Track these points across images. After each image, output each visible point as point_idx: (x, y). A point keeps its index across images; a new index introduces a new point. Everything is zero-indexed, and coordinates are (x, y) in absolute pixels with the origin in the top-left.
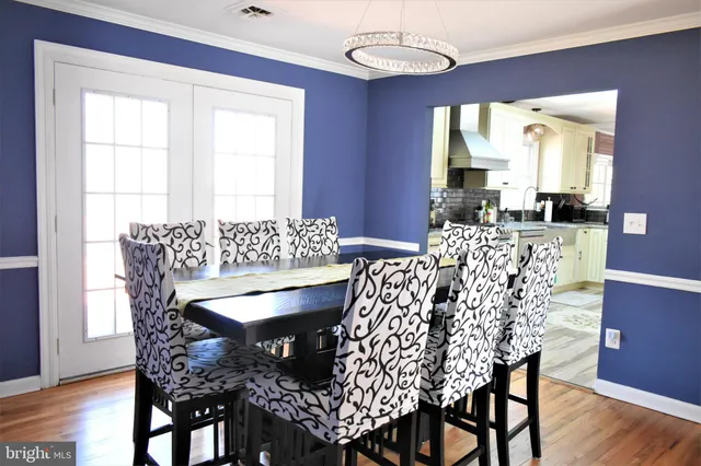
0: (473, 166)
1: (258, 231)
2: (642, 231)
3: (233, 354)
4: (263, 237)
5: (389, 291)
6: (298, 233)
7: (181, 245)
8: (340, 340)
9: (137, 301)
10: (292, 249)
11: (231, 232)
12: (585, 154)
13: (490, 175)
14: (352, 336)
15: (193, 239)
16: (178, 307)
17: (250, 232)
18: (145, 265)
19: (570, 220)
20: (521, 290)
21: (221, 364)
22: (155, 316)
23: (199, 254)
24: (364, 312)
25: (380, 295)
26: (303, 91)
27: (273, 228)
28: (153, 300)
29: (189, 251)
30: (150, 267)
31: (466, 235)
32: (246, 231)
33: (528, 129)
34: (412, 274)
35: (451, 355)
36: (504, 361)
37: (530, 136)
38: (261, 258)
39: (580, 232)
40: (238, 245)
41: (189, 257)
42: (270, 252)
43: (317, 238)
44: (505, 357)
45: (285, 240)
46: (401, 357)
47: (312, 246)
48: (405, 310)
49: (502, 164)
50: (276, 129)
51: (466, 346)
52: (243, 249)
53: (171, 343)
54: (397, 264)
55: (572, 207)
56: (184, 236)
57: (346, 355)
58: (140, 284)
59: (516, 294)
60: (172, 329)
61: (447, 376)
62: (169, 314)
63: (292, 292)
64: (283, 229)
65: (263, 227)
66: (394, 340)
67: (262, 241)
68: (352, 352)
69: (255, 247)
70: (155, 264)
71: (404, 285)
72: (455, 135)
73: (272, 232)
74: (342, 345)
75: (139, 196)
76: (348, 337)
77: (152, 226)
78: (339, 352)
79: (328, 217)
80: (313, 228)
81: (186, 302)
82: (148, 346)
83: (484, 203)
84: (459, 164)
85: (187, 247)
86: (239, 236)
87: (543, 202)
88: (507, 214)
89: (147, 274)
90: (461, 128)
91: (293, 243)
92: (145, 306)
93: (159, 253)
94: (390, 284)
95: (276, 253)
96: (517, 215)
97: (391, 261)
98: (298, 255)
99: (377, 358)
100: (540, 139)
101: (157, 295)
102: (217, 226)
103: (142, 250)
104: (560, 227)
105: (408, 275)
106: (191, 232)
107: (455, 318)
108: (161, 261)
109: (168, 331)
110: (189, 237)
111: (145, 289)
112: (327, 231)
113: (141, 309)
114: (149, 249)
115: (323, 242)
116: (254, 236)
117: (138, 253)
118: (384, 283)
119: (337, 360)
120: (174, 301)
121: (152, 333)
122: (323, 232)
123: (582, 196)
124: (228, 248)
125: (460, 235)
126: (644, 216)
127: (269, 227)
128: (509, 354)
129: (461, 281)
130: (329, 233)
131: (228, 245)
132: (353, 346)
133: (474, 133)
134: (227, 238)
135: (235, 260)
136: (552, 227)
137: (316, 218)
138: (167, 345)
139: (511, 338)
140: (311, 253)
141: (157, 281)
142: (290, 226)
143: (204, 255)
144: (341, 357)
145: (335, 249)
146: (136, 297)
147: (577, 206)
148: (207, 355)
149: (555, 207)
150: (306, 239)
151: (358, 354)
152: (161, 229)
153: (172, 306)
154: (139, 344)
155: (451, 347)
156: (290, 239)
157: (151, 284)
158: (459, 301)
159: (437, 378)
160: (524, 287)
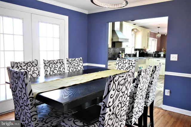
0: (119, 41)
1: (57, 63)
2: (176, 60)
3: (54, 110)
4: (59, 65)
5: (120, 87)
6: (70, 63)
7: (30, 69)
8: (102, 108)
9: (15, 93)
10: (68, 68)
11: (48, 64)
12: (147, 37)
13: (123, 43)
14: (108, 106)
15: (35, 67)
16: (33, 96)
17: (54, 63)
18: (19, 80)
19: (143, 56)
20: (152, 81)
21: (50, 115)
22: (24, 100)
23: (37, 72)
24: (112, 96)
25: (117, 89)
26: (68, 17)
27: (62, 62)
28: (23, 93)
29: (33, 71)
30: (20, 80)
31: (124, 62)
32: (53, 63)
33: (133, 30)
34: (126, 80)
35: (135, 107)
36: (146, 105)
37: (133, 32)
38: (59, 72)
39: (147, 60)
40: (51, 68)
41: (33, 73)
42: (61, 70)
43: (76, 65)
44: (147, 104)
45: (66, 66)
46: (121, 110)
47: (75, 67)
48: (124, 93)
49: (127, 40)
50: (59, 29)
51: (138, 103)
52: (52, 69)
53: (31, 111)
54: (123, 77)
55: (144, 52)
56: (31, 66)
57: (105, 114)
58: (16, 87)
59: (150, 83)
60: (31, 105)
61: (133, 114)
62: (30, 99)
63: (75, 86)
64: (65, 62)
65: (59, 62)
66: (120, 105)
67: (59, 66)
68: (107, 112)
69: (56, 68)
70: (23, 79)
71: (124, 84)
72: (114, 31)
73: (62, 63)
74: (103, 110)
75: (13, 52)
76: (106, 106)
77: (19, 62)
78: (102, 112)
79: (79, 58)
80: (75, 61)
81: (36, 94)
82: (21, 111)
83: (121, 52)
84: (115, 40)
85: (32, 70)
86: (51, 65)
87: (136, 51)
88: (127, 55)
89: (19, 83)
90: (115, 30)
91: (69, 66)
92: (19, 96)
93: (25, 75)
94: (120, 84)
95: (63, 70)
96: (129, 55)
97: (121, 76)
98: (71, 71)
99: (114, 113)
100: (135, 33)
101: (24, 91)
102: (43, 61)
103: (17, 74)
104: (142, 58)
105: (125, 80)
106: (34, 64)
107: (137, 94)
108: (25, 79)
109: (29, 106)
110: (33, 66)
111: (18, 89)
112: (79, 62)
113: (17, 96)
114: (20, 73)
115: (78, 66)
116: (56, 65)
117: (15, 75)
118: (118, 84)
119: (101, 115)
120: (31, 94)
121: (22, 106)
122: (78, 63)
123: (146, 49)
124: (47, 69)
125: (122, 62)
126: (177, 55)
127: (61, 61)
128: (148, 103)
129: (139, 80)
130: (80, 63)
131: (47, 68)
132: (108, 110)
133: (118, 31)
134: (47, 66)
135: (50, 73)
136: (139, 59)
137: (76, 58)
138: (29, 111)
139: (149, 97)
140: (75, 70)
141: (24, 86)
142: (68, 61)
143: (39, 72)
144: (103, 114)
145: (82, 68)
146: (15, 92)
147: (145, 52)
148: (44, 111)
149: (139, 53)
150: (73, 65)
151: (109, 113)
152: (23, 63)
153: (31, 96)
154: (17, 109)
155: (135, 104)
156: (68, 65)
157: (21, 87)
158: (138, 87)
159: (130, 115)
160: (153, 80)
